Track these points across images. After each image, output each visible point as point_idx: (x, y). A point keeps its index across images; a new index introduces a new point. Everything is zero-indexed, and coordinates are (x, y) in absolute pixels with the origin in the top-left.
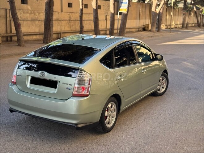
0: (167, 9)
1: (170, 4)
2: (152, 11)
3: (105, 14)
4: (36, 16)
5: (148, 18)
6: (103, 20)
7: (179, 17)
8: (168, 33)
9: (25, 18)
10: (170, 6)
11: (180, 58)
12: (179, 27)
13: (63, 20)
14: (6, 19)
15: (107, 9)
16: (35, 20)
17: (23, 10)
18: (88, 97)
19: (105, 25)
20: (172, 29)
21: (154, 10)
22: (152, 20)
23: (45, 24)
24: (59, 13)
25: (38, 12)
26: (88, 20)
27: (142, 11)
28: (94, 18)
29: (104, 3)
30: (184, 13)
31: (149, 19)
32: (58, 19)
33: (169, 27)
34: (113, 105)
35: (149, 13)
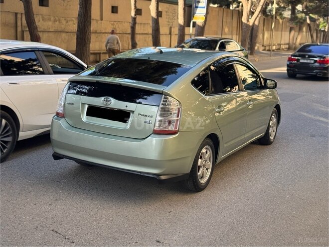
0: (264, 19)
1: (271, 11)
2: (242, 22)
3: (169, 25)
4: (63, 26)
5: (235, 34)
6: (166, 34)
7: (283, 32)
8: (267, 57)
9: (46, 28)
10: (271, 15)
11: (291, 92)
12: (283, 49)
13: (104, 33)
14: (15, 30)
15: (171, 17)
16: (60, 32)
17: (42, 15)
18: (177, 135)
19: (169, 42)
20: (273, 51)
21: (246, 20)
22: (242, 36)
23: (77, 39)
24: (97, 22)
25: (65, 19)
26: (142, 34)
27: (227, 22)
28: (153, 30)
29: (167, 8)
30: (291, 26)
31: (237, 35)
32: (96, 31)
33: (267, 48)
34: (208, 151)
35: (236, 26)
